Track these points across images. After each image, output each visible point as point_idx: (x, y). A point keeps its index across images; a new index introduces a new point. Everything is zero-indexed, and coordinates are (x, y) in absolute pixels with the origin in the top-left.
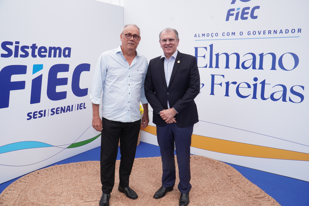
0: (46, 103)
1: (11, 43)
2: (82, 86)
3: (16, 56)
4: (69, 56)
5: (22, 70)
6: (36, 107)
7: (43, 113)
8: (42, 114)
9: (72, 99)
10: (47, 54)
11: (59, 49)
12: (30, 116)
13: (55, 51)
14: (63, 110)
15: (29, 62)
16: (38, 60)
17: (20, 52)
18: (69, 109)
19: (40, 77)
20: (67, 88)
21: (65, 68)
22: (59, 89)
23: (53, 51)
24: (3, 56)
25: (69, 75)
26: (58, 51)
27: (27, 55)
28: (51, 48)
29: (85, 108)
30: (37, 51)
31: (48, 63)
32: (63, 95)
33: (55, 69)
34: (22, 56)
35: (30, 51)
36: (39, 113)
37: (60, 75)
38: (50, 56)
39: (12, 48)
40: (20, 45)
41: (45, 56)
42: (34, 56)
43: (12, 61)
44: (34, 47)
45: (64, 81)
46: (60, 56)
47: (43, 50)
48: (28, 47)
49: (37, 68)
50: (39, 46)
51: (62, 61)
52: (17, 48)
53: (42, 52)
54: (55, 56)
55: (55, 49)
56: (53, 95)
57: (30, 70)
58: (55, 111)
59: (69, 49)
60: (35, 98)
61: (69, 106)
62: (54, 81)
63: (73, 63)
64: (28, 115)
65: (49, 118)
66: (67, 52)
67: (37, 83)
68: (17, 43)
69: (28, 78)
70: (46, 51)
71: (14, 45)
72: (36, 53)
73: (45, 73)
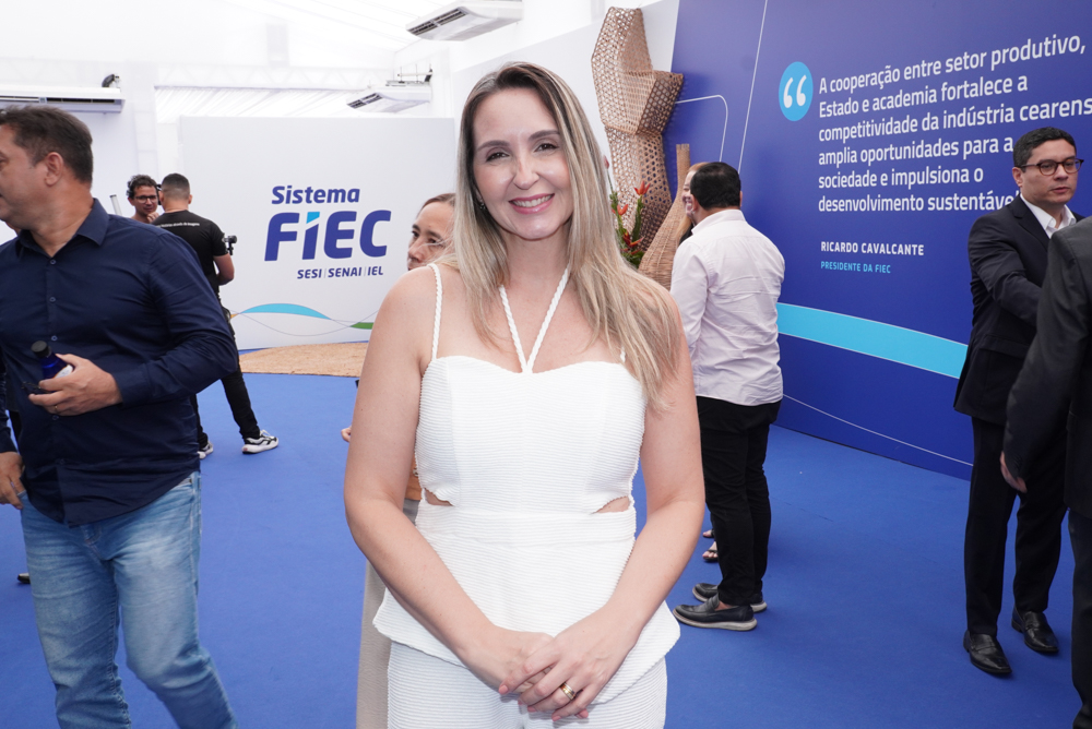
0: (321, 259)
1: (282, 188)
2: (376, 242)
3: (288, 202)
4: (356, 200)
5: (294, 218)
6: (309, 264)
7: (318, 273)
8: (316, 274)
9: (359, 258)
10: (326, 199)
11: (343, 191)
12: (302, 274)
13: (336, 194)
14: (346, 272)
15: (303, 209)
16: (314, 207)
17: (293, 198)
18: (355, 272)
19: (316, 228)
20: (354, 243)
21: (351, 216)
22: (341, 244)
23: (333, 194)
24: (274, 202)
25: (356, 226)
26: (340, 194)
27: (300, 200)
28: (330, 192)
29: (380, 273)
30: (312, 195)
31: (327, 210)
32: (347, 253)
33: (335, 219)
34: (294, 202)
35: (304, 195)
36: (313, 272)
37: (343, 226)
38: (329, 201)
39: (284, 193)
40: (293, 190)
41: (323, 201)
42: (308, 201)
43: (284, 208)
44: (309, 191)
45: (349, 234)
46: (343, 200)
47: (320, 194)
48: (301, 192)
49: (313, 216)
50: (315, 189)
51: (347, 207)
52: (289, 193)
53: (319, 196)
54: (336, 201)
55: (337, 192)
56: (332, 251)
57: (303, 218)
58: (334, 272)
59: (357, 191)
60: (309, 253)
61: (355, 269)
62: (333, 233)
63: (363, 210)
64: (299, 272)
65: (325, 279)
66: (354, 195)
67: (311, 235)
68: (290, 187)
69: (301, 228)
70: (324, 195)
71: (286, 189)
72: (312, 198)
73: (322, 224)
